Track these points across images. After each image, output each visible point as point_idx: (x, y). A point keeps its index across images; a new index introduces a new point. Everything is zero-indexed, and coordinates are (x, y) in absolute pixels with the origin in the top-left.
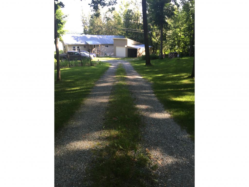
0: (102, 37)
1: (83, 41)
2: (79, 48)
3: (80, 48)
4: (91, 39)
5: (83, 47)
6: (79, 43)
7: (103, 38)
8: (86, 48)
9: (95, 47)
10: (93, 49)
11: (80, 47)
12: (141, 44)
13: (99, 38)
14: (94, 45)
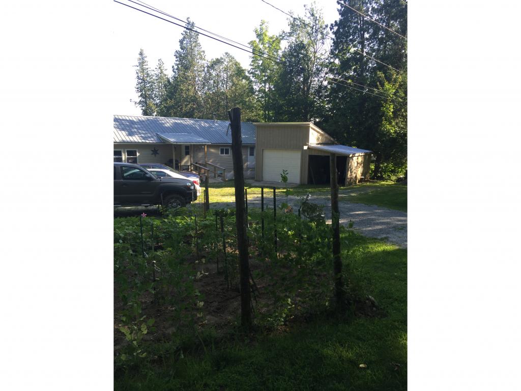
0: (207, 125)
1: (149, 135)
2: (136, 155)
3: (139, 156)
4: (176, 128)
5: (148, 152)
6: (136, 139)
7: (211, 127)
8: (157, 155)
9: (187, 153)
10: (181, 159)
11: (138, 154)
12: (336, 144)
13: (200, 126)
14: (187, 147)
